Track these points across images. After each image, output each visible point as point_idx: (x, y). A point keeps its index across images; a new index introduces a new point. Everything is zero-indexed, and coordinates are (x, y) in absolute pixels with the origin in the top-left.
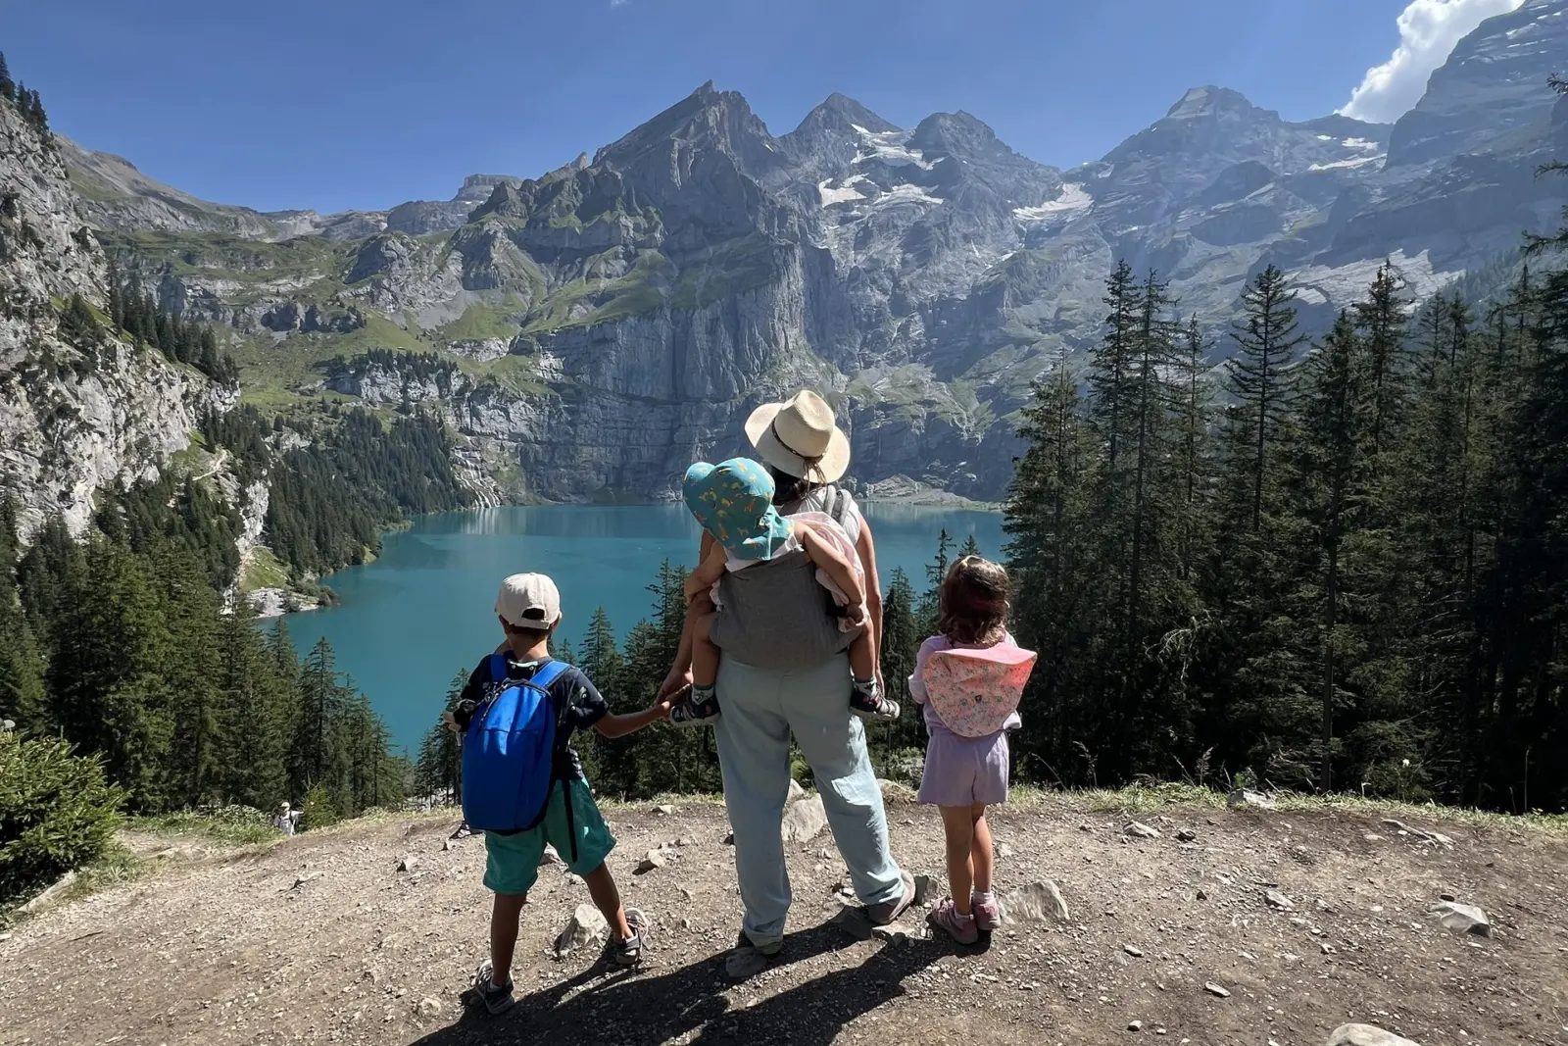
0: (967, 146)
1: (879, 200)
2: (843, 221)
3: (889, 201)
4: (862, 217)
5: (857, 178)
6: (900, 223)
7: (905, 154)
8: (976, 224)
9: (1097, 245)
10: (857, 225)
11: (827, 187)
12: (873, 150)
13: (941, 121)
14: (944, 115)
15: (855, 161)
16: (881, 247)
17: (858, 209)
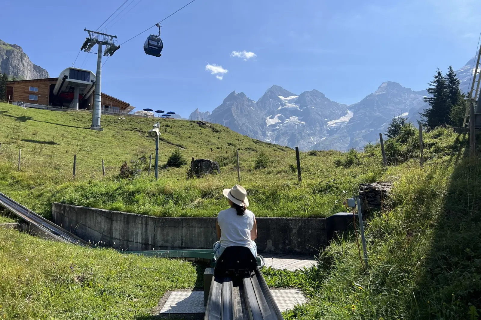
0: (314, 101)
1: (285, 122)
2: (273, 131)
3: (288, 122)
4: (279, 129)
5: (279, 115)
6: (289, 131)
7: (295, 106)
8: (312, 130)
9: (346, 137)
10: (277, 132)
11: (270, 118)
12: (285, 105)
13: (306, 94)
14: (307, 92)
15: (279, 109)
16: (282, 140)
17: (278, 126)
